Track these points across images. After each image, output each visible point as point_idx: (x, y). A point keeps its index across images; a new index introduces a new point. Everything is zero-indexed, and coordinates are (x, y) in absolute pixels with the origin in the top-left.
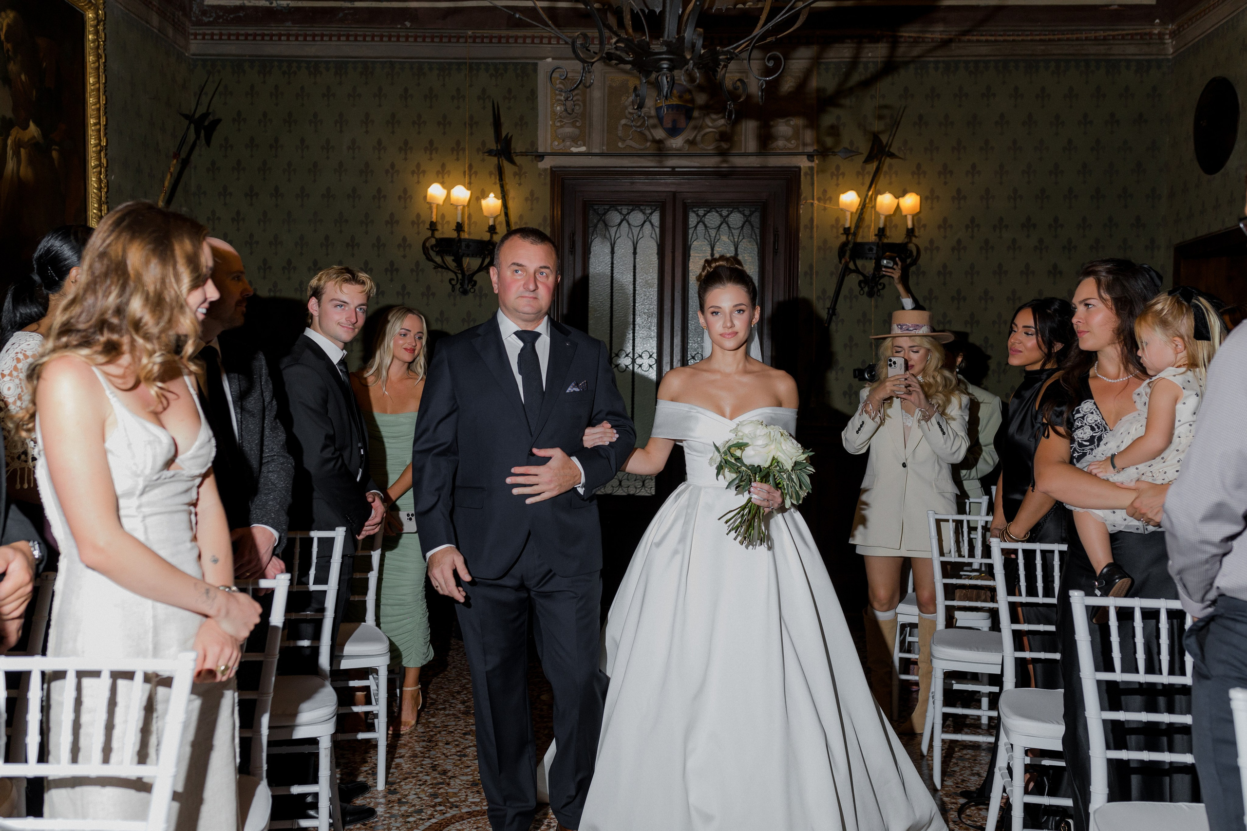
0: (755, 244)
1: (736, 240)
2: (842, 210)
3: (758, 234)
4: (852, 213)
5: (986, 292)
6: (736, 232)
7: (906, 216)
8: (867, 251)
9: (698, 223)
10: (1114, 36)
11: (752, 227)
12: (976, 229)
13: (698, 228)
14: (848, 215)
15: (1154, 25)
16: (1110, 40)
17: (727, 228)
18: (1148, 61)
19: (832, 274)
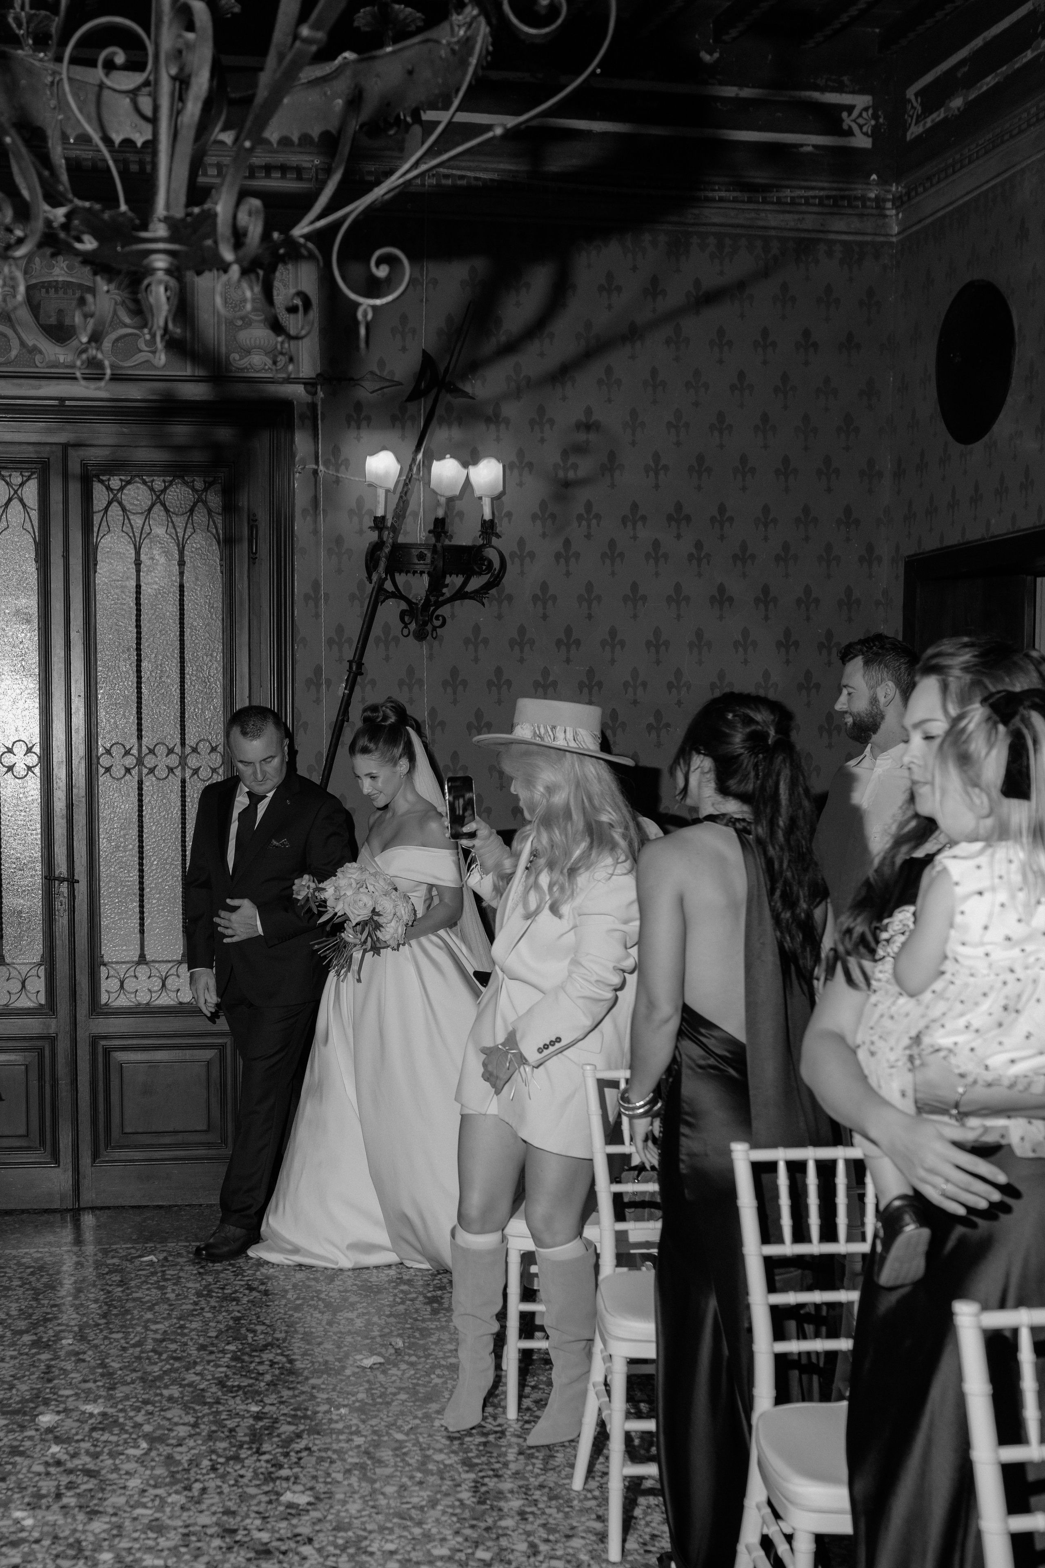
0: (214, 542)
1: (180, 535)
2: (371, 485)
3: (220, 526)
4: (387, 491)
5: (613, 633)
6: (180, 521)
7: (480, 498)
8: (416, 561)
9: (110, 503)
10: (807, 198)
11: (210, 512)
12: (594, 522)
13: (109, 513)
14: (381, 493)
15: (869, 184)
16: (801, 204)
17: (163, 513)
18: (861, 244)
19: (353, 597)
